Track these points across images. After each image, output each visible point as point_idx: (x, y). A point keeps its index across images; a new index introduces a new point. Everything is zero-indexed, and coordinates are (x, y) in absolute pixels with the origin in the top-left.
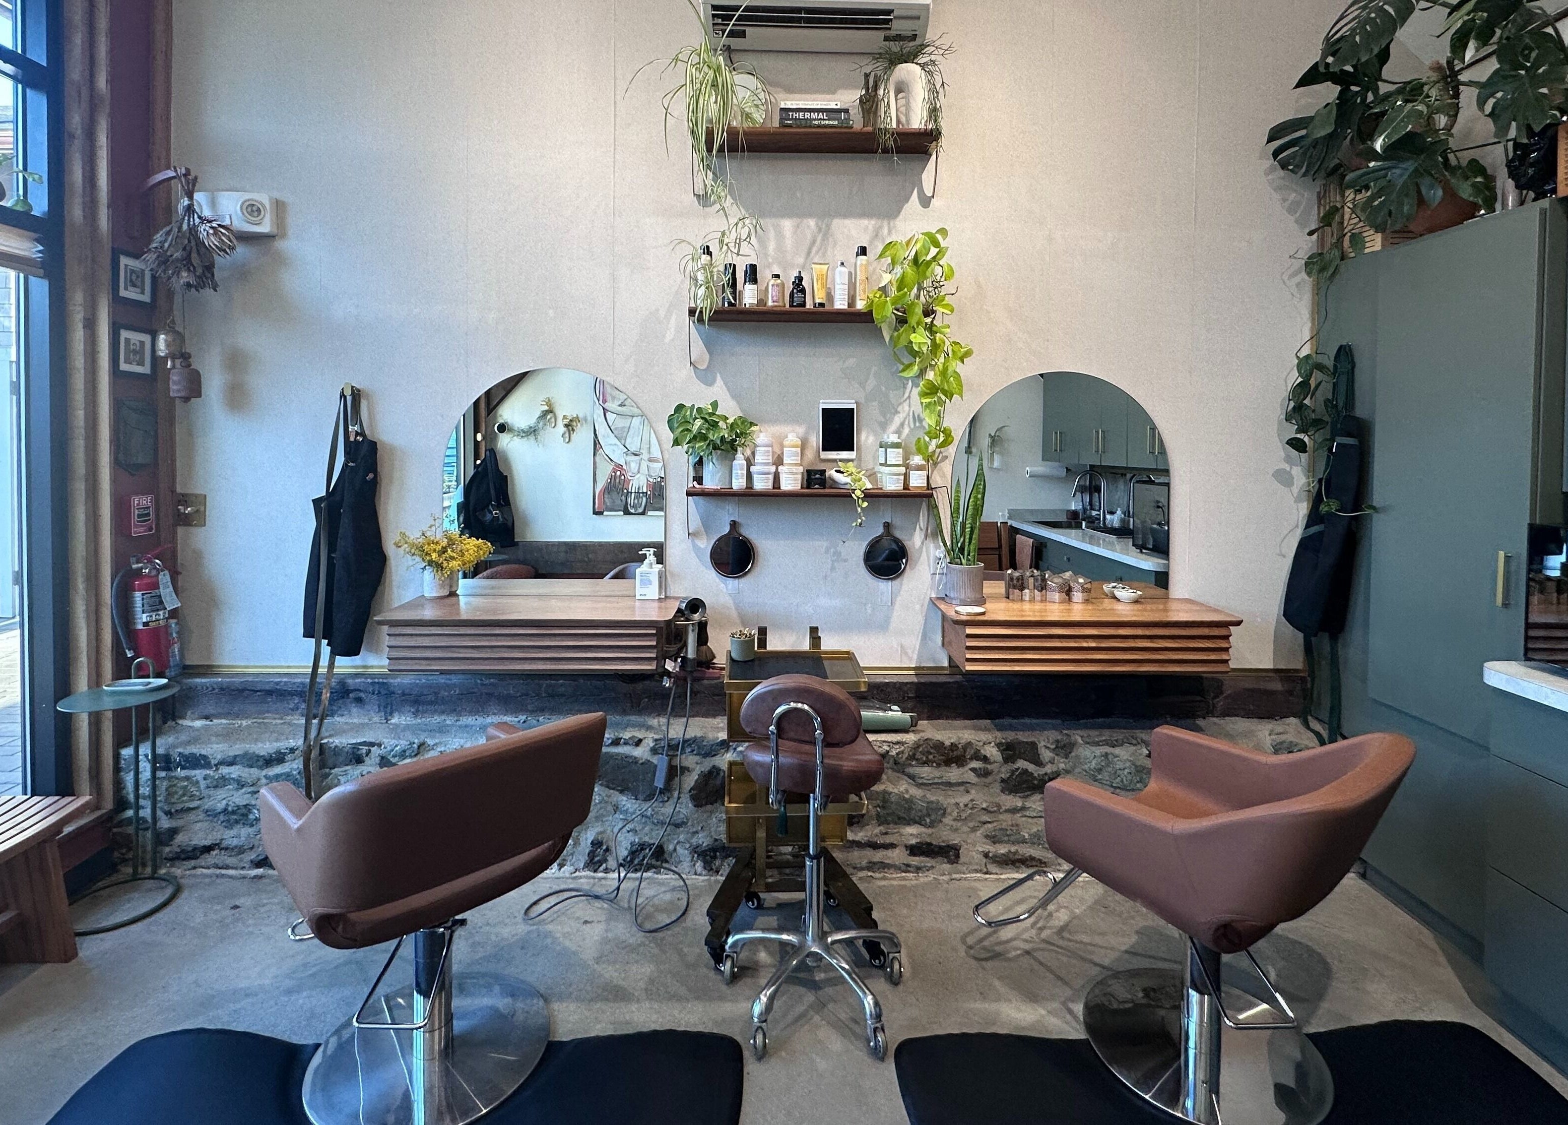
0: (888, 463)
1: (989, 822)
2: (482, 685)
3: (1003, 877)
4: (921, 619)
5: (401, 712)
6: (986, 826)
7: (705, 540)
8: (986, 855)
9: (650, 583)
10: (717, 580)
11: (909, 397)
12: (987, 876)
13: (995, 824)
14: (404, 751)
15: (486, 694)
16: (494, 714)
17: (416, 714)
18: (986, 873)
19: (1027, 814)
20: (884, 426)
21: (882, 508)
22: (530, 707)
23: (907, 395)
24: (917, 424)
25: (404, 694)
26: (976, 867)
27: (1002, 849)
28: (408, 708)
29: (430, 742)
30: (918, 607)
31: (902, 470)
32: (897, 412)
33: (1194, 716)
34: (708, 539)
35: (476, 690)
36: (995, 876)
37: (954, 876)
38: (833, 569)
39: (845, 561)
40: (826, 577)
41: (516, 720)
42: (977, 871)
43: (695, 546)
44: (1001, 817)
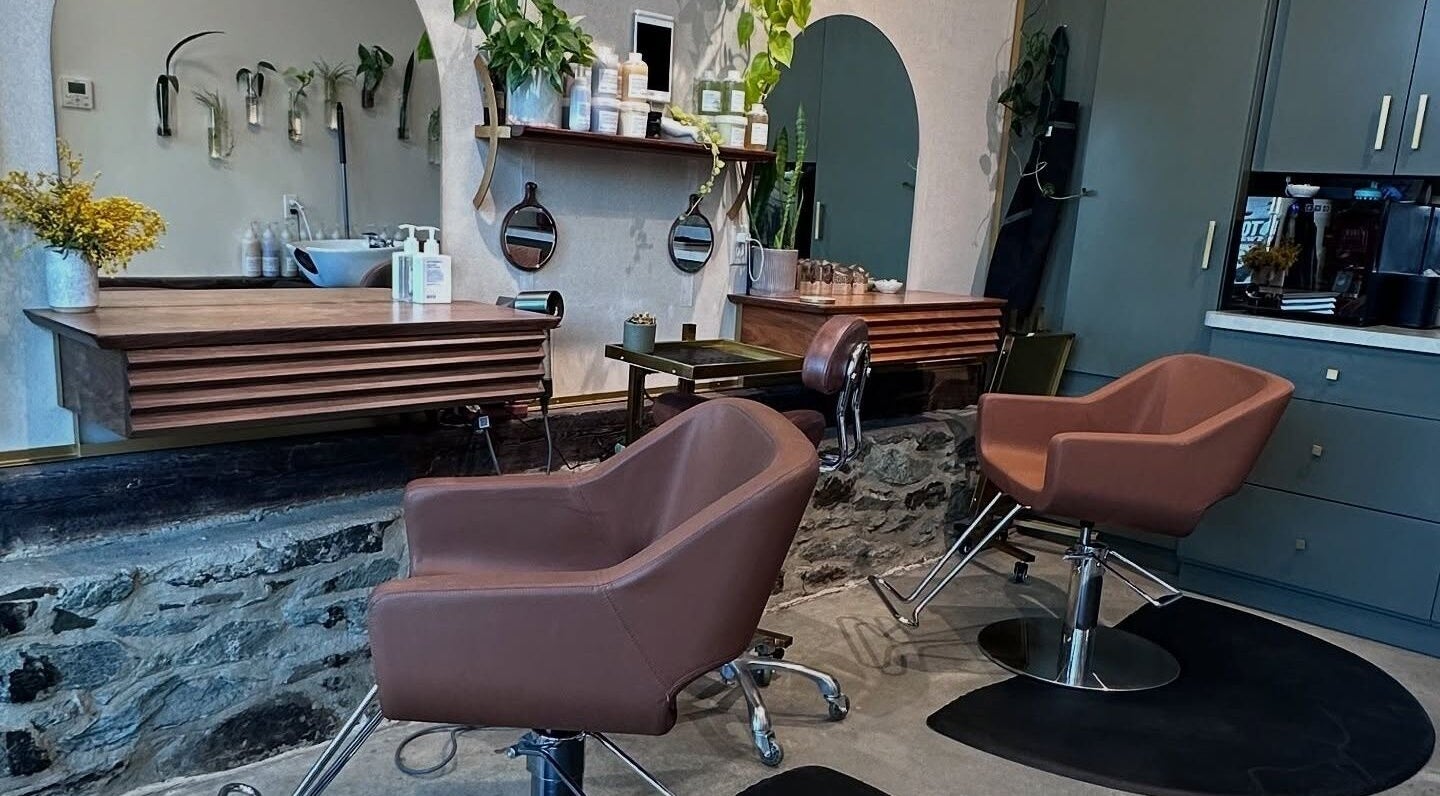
0: (703, 109)
1: (805, 541)
2: (185, 465)
3: (818, 594)
4: (717, 322)
5: (27, 538)
6: (802, 546)
7: (493, 214)
8: (803, 577)
9: (441, 277)
10: (509, 275)
11: (722, 23)
12: (806, 598)
13: (811, 542)
14: (108, 592)
15: (194, 480)
16: (208, 513)
17: (58, 537)
18: (804, 596)
19: (833, 525)
20: (696, 59)
21: (689, 176)
22: (269, 493)
23: (720, 20)
24: (728, 63)
25: (30, 502)
26: (797, 591)
27: (817, 567)
28: (41, 528)
29: (148, 568)
30: (715, 307)
31: (744, 121)
32: (710, 43)
33: (920, 410)
34: (498, 211)
35: (174, 477)
36: (812, 596)
37: (782, 605)
38: (637, 258)
39: (651, 247)
40: (629, 270)
41: (247, 517)
42: (797, 595)
43: (480, 220)
44: (815, 533)
